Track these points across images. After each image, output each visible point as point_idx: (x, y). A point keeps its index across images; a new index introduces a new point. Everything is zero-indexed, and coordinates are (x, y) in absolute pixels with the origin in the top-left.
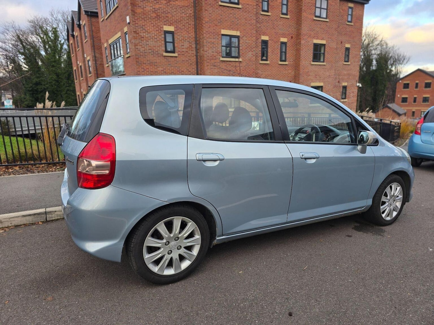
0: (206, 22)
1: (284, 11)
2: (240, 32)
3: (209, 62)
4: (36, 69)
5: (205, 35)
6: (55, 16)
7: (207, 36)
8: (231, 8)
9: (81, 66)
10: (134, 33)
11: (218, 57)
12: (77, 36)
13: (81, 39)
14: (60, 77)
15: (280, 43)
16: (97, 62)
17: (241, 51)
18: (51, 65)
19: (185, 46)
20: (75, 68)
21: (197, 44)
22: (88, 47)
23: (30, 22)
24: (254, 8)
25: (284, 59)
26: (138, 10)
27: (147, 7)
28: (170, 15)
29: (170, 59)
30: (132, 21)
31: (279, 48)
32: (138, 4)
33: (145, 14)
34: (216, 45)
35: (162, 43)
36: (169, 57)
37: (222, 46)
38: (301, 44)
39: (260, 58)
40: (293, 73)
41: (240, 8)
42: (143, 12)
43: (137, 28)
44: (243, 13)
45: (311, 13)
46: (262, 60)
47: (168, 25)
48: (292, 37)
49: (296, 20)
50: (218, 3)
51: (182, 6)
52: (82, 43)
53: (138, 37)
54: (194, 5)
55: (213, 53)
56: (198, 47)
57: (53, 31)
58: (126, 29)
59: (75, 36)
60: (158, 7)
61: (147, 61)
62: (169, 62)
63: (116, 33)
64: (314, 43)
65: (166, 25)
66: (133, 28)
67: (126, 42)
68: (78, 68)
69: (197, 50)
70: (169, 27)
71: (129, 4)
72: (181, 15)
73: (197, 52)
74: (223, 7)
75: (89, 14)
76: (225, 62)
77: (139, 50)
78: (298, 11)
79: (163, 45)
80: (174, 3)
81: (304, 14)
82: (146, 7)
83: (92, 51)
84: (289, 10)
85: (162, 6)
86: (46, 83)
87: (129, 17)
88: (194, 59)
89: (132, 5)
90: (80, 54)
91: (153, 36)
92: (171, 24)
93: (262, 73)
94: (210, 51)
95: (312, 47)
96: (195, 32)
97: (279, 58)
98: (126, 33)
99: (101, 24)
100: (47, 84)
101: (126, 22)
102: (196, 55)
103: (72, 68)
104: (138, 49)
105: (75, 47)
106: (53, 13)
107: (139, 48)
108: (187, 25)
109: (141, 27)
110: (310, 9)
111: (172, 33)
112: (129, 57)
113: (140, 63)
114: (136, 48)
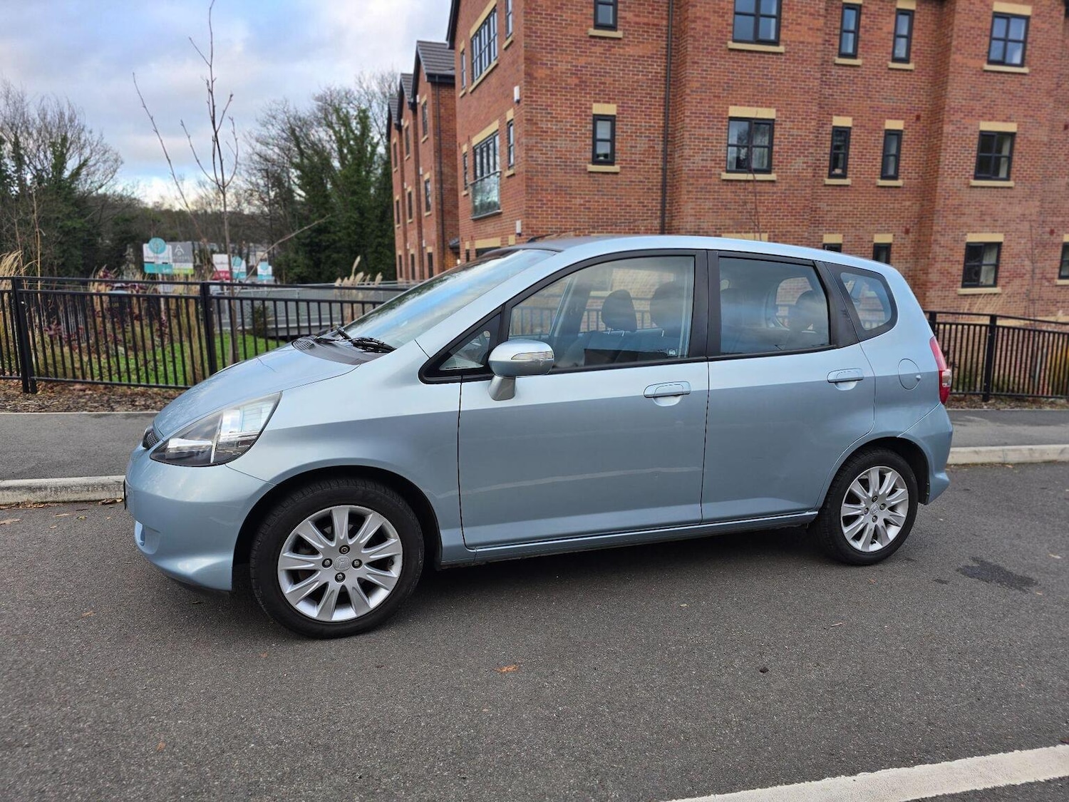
0: (692, 91)
1: (901, 52)
2: (777, 111)
3: (693, 184)
4: (322, 200)
5: (687, 120)
6: (365, 86)
7: (694, 122)
8: (757, 55)
9: (410, 194)
10: (527, 123)
11: (717, 171)
12: (407, 128)
13: (416, 135)
14: (366, 215)
15: (882, 134)
16: (444, 186)
17: (775, 156)
18: (351, 189)
19: (638, 149)
20: (397, 197)
21: (666, 141)
22: (427, 153)
23: (317, 99)
24: (817, 51)
25: (891, 172)
26: (539, 71)
27: (559, 64)
28: (609, 80)
29: (601, 178)
30: (526, 97)
31: (881, 146)
32: (540, 59)
33: (554, 80)
34: (715, 144)
35: (587, 142)
36: (600, 175)
37: (729, 145)
38: (942, 134)
39: (826, 171)
40: (916, 208)
41: (781, 54)
42: (550, 75)
43: (534, 111)
44: (788, 64)
45: (976, 55)
46: (831, 176)
47: (605, 102)
48: (918, 118)
49: (931, 73)
50: (726, 43)
51: (639, 56)
52: (416, 143)
53: (534, 131)
54: (667, 52)
55: (704, 163)
56: (669, 150)
57: (360, 119)
58: (510, 115)
59: (404, 129)
60: (584, 62)
61: (551, 183)
62: (599, 184)
63: (490, 124)
64: (981, 132)
65: (599, 102)
66: (526, 112)
67: (509, 142)
68: (403, 197)
69: (667, 157)
70: (606, 105)
71: (522, 60)
72: (636, 77)
73: (667, 162)
74: (736, 53)
75: (437, 80)
76: (734, 183)
77: (535, 161)
78: (940, 49)
79: (588, 147)
80: (621, 50)
81: (956, 58)
82: (557, 65)
83: (435, 160)
84: (913, 49)
85: (593, 59)
86: (338, 229)
87: (520, 88)
88: (657, 178)
89: (529, 62)
90: (410, 166)
91: (569, 127)
92: (609, 98)
93: (829, 208)
94: (697, 158)
95: (976, 141)
96: (666, 115)
97: (878, 171)
98: (510, 124)
99: (458, 103)
100: (339, 231)
101: (513, 98)
102: (663, 169)
103: (391, 196)
104: (532, 157)
105: (401, 153)
106: (362, 81)
107: (535, 155)
108: (648, 99)
109: (543, 109)
110: (975, 45)
111: (611, 119)
112: (513, 175)
113: (534, 190)
114: (530, 155)
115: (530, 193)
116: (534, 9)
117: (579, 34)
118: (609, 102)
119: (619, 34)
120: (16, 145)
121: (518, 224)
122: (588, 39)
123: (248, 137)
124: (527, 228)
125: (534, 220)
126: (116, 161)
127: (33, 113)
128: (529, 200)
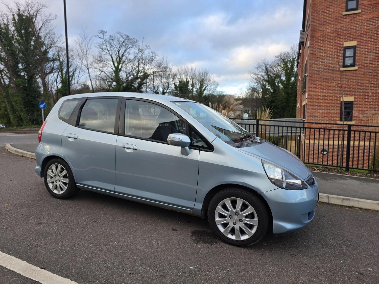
10: (311, 55)
19: (369, 58)
23: (276, 57)
26: (317, 34)
27: (327, 29)
28: (353, 31)
29: (347, 73)
30: (311, 45)
32: (318, 29)
33: (324, 36)
35: (340, 59)
42: (322, 35)
43: (314, 50)
47: (350, 41)
51: (370, 18)
53: (314, 58)
58: (308, 53)
60: (340, 26)
61: (321, 77)
62: (346, 76)
63: (306, 57)
65: (347, 41)
66: (310, 51)
71: (310, 31)
72: (368, 27)
77: (314, 69)
79: (340, 61)
80: (360, 18)
82: (326, 30)
85: (345, 24)
86: (278, 101)
87: (310, 42)
89: (313, 31)
91: (331, 54)
92: (353, 39)
107: (313, 67)
108: (375, 36)
109: (319, 48)
111: (354, 48)
112: (307, 76)
113: (313, 81)
114: (311, 67)
115: (310, 82)
116: (316, 11)
117: (337, 16)
118: (353, 41)
119: (359, 11)
120: (193, 82)
121: (307, 94)
122: (342, 17)
123: (250, 73)
124: (309, 96)
125: (312, 93)
126: (217, 84)
127: (197, 73)
128: (310, 85)
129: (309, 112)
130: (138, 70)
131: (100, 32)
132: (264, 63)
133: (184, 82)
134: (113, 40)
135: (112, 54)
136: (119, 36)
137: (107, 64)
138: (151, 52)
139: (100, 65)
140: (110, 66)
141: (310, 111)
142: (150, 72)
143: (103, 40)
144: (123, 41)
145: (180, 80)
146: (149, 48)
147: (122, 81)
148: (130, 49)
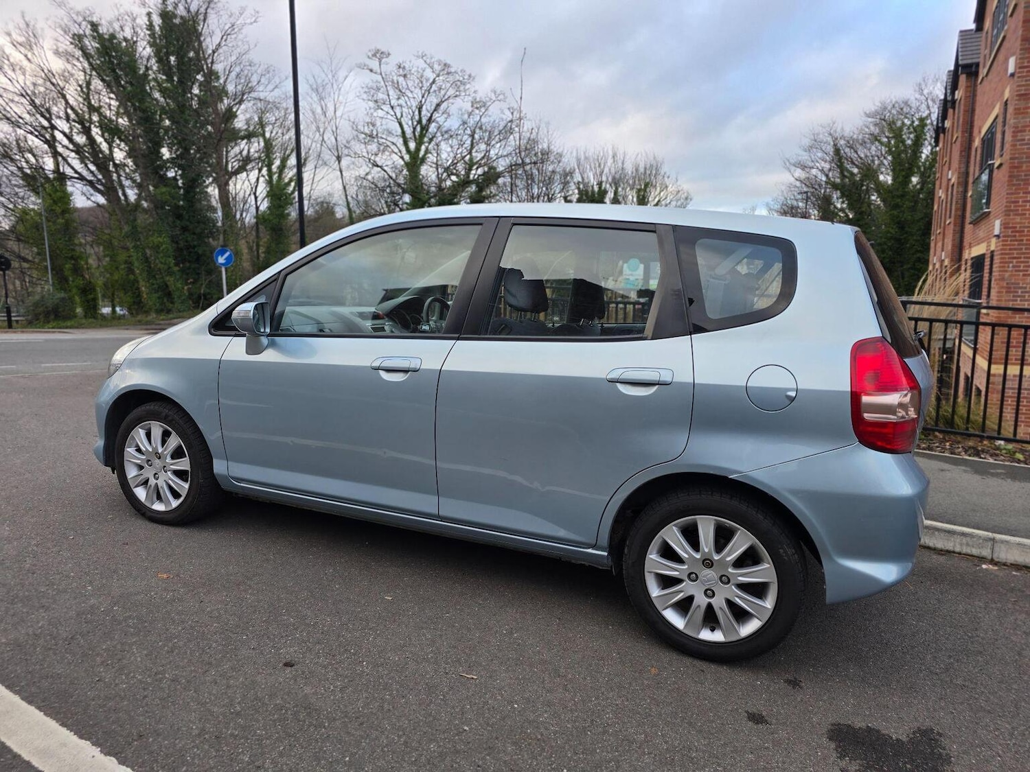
6: (925, 92)
9: (942, 201)
10: (1019, 100)
12: (949, 129)
20: (936, 208)
22: (956, 150)
23: (868, 116)
30: (1020, 68)
52: (952, 143)
58: (1007, 95)
63: (994, 108)
66: (1019, 86)
68: (939, 205)
71: (1022, 24)
77: (1027, 144)
83: (960, 161)
87: (1016, 59)
89: (1027, 25)
90: (945, 171)
98: (1006, 105)
99: (979, 90)
101: (1007, 69)
104: (1023, 140)
105: (943, 157)
106: (923, 86)
107: (1027, 138)
112: (1001, 165)
113: (1022, 180)
114: (1019, 138)
115: (1014, 185)
121: (997, 223)
123: (788, 164)
124: (1005, 228)
125: (1019, 217)
126: (686, 199)
127: (629, 168)
128: (1012, 194)
129: (1003, 279)
130: (471, 159)
131: (373, 55)
132: (830, 134)
133: (593, 191)
134: (405, 76)
135: (402, 116)
136: (421, 63)
137: (389, 144)
138: (509, 109)
139: (369, 147)
140: (396, 150)
141: (1007, 275)
142: (501, 165)
143: (379, 78)
144: (431, 80)
145: (581, 186)
146: (501, 97)
147: (428, 192)
148: (451, 101)
